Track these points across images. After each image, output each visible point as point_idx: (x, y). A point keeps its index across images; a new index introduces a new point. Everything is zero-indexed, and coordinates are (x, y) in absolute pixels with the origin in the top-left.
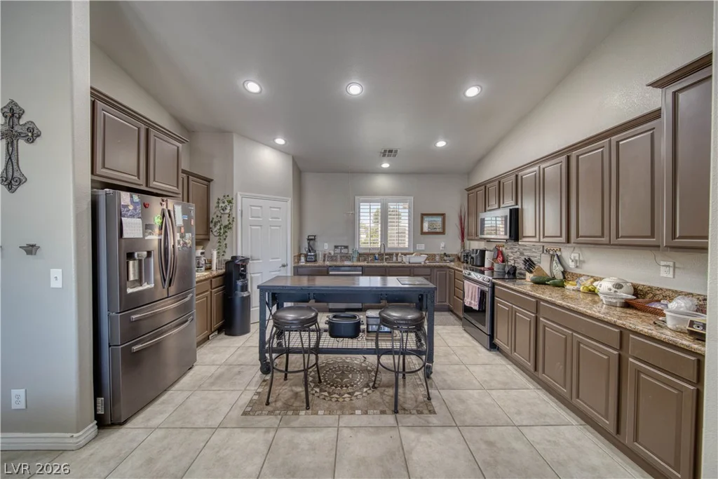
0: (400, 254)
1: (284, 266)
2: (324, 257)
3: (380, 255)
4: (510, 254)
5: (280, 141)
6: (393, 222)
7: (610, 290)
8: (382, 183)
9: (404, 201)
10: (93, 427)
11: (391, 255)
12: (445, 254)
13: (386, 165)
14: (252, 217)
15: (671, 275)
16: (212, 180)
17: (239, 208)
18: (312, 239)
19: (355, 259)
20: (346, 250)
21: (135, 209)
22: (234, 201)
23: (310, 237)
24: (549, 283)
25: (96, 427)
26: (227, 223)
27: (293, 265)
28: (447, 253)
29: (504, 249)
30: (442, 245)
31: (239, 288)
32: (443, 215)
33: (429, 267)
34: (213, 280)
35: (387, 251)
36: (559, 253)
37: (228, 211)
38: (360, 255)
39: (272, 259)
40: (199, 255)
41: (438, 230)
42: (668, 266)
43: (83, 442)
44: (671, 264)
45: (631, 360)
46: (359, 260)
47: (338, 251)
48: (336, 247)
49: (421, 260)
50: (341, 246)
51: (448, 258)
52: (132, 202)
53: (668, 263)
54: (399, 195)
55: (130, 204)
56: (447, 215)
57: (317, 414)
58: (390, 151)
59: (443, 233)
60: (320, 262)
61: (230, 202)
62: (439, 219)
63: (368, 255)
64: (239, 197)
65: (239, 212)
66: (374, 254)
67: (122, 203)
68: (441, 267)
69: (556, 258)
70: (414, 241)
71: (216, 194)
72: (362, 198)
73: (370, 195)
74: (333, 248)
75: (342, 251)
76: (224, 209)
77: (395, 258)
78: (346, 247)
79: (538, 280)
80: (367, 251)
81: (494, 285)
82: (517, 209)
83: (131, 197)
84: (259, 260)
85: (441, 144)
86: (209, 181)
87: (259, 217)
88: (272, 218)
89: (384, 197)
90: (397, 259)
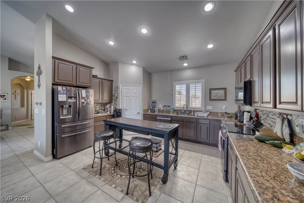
0: (196, 111)
1: (138, 113)
2: (159, 110)
3: (185, 111)
4: (262, 116)
5: (135, 62)
8: (188, 74)
9: (199, 83)
10: (51, 157)
11: (190, 111)
12: (226, 112)
13: (186, 65)
14: (126, 93)
16: (113, 81)
17: (121, 90)
18: (154, 102)
19: (171, 113)
20: (169, 108)
21: (64, 92)
22: (119, 88)
23: (153, 102)
24: (268, 142)
25: (52, 157)
26: (117, 96)
27: (143, 113)
28: (227, 112)
29: (259, 111)
30: (224, 107)
32: (225, 89)
34: (108, 117)
35: (189, 109)
37: (117, 92)
38: (175, 110)
39: (134, 110)
40: (108, 107)
41: (221, 98)
43: (47, 161)
46: (173, 113)
47: (165, 108)
48: (165, 106)
50: (167, 106)
51: (227, 115)
52: (62, 90)
54: (196, 79)
55: (61, 90)
56: (228, 89)
58: (183, 57)
59: (225, 99)
60: (156, 113)
61: (118, 88)
62: (222, 92)
64: (121, 86)
65: (120, 92)
66: (182, 110)
67: (59, 90)
69: (286, 122)
70: (205, 104)
71: (114, 86)
72: (177, 83)
73: (180, 81)
74: (163, 107)
75: (167, 108)
76: (116, 91)
77: (192, 113)
78: (169, 106)
80: (178, 109)
82: (251, 81)
83: (62, 88)
84: (128, 110)
86: (112, 81)
87: (128, 93)
88: (134, 94)
89: (188, 81)
90: (194, 114)
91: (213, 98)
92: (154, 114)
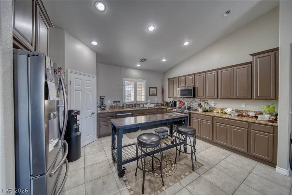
0: (142, 104)
1: (93, 114)
2: (110, 107)
3: (135, 105)
6: (139, 90)
7: (231, 111)
9: (143, 82)
11: (139, 104)
13: (139, 65)
14: (76, 85)
15: (245, 106)
17: (69, 79)
19: (125, 107)
21: (52, 74)
22: (66, 75)
23: (101, 97)
24: (208, 111)
27: (97, 113)
28: (158, 103)
29: (182, 101)
30: (156, 100)
31: (74, 130)
32: (156, 88)
33: (156, 109)
35: (137, 103)
36: (207, 101)
39: (87, 110)
41: (155, 94)
42: (244, 104)
44: (245, 103)
45: (252, 130)
46: (127, 108)
47: (115, 104)
48: (114, 102)
49: (152, 106)
50: (117, 102)
52: (51, 67)
53: (244, 103)
56: (158, 88)
57: (170, 186)
59: (156, 95)
60: (108, 110)
62: (155, 90)
63: (129, 105)
64: (68, 72)
65: (69, 82)
66: (132, 105)
68: (160, 108)
69: (206, 103)
70: (147, 98)
72: (126, 79)
73: (129, 78)
74: (112, 103)
75: (117, 104)
77: (140, 106)
78: (119, 102)
79: (204, 111)
80: (129, 103)
81: (190, 113)
82: (195, 87)
83: (50, 62)
85: (164, 60)
87: (80, 86)
88: (87, 86)
89: (136, 79)
90: (144, 106)
91: (151, 94)
92: (104, 111)
